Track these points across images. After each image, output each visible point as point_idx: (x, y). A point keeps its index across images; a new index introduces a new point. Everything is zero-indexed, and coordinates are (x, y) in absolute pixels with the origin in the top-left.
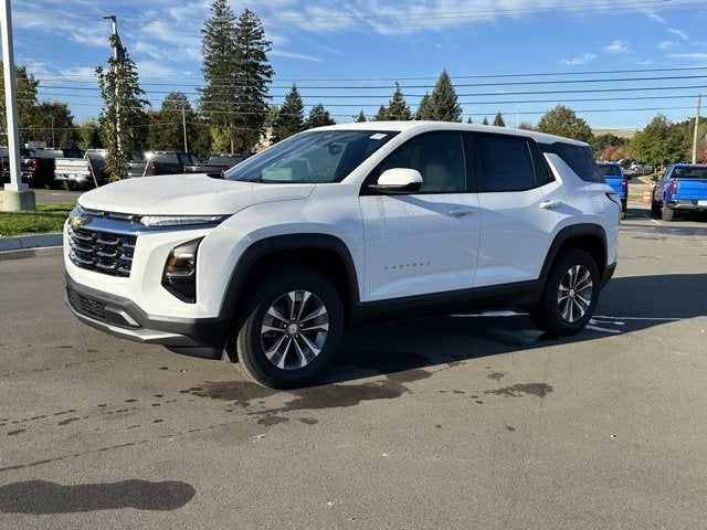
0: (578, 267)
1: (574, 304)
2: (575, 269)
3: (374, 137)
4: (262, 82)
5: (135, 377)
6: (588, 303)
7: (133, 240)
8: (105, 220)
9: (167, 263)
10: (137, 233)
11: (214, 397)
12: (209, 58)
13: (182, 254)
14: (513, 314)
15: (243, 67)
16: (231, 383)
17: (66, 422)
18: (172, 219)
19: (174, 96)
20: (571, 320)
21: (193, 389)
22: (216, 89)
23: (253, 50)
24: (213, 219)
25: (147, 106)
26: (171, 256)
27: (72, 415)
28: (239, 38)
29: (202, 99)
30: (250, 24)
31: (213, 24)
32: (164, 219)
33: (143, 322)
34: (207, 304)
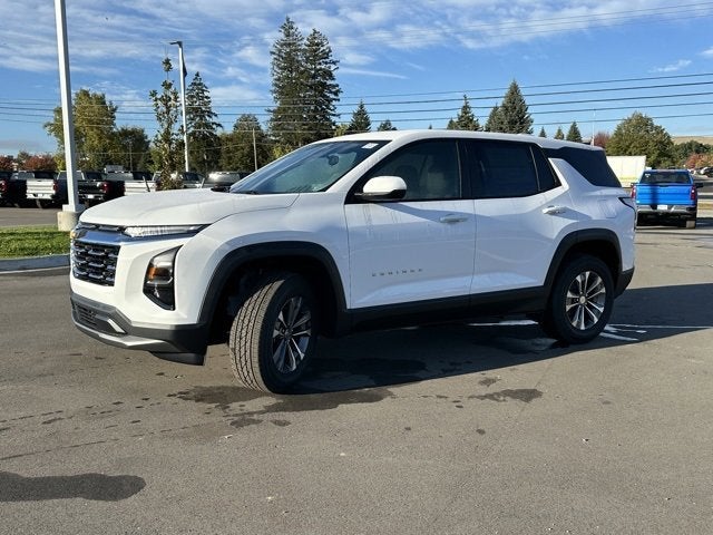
0: (588, 274)
1: (586, 311)
2: (584, 276)
3: (367, 147)
4: (330, 101)
5: (130, 382)
6: (601, 310)
7: (116, 250)
8: (96, 232)
9: (148, 272)
10: (120, 244)
11: (197, 401)
12: (278, 80)
13: (162, 263)
14: (532, 322)
15: (311, 87)
16: (219, 388)
17: (50, 422)
18: (154, 229)
19: (246, 118)
20: (583, 328)
21: (181, 393)
22: (284, 110)
23: (321, 69)
24: (192, 228)
25: (219, 129)
26: (151, 266)
27: (58, 415)
28: (307, 58)
29: (272, 120)
30: (317, 45)
31: (282, 46)
32: (146, 229)
33: (129, 330)
34: (186, 311)
